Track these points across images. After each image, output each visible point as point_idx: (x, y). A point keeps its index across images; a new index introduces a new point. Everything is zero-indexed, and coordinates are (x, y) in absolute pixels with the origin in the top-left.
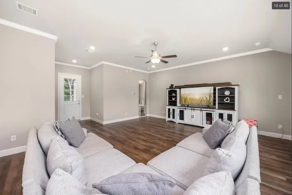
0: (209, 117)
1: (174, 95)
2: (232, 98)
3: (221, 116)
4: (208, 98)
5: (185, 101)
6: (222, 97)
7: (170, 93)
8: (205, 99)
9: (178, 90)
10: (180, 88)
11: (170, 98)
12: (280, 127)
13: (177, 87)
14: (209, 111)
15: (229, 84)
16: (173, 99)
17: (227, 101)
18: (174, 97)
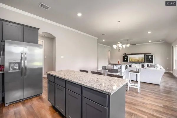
0: (143, 66)
1: (126, 57)
2: (152, 59)
3: (148, 66)
4: (142, 59)
5: (131, 60)
6: (148, 58)
7: (124, 57)
8: (140, 59)
9: (128, 55)
10: (129, 54)
11: (124, 59)
12: (168, 68)
13: (127, 54)
14: (143, 64)
15: (150, 53)
16: (126, 59)
17: (150, 60)
18: (126, 58)
